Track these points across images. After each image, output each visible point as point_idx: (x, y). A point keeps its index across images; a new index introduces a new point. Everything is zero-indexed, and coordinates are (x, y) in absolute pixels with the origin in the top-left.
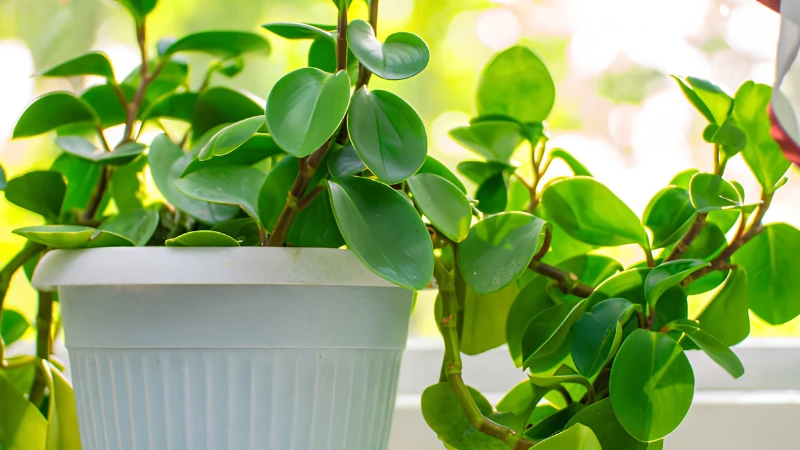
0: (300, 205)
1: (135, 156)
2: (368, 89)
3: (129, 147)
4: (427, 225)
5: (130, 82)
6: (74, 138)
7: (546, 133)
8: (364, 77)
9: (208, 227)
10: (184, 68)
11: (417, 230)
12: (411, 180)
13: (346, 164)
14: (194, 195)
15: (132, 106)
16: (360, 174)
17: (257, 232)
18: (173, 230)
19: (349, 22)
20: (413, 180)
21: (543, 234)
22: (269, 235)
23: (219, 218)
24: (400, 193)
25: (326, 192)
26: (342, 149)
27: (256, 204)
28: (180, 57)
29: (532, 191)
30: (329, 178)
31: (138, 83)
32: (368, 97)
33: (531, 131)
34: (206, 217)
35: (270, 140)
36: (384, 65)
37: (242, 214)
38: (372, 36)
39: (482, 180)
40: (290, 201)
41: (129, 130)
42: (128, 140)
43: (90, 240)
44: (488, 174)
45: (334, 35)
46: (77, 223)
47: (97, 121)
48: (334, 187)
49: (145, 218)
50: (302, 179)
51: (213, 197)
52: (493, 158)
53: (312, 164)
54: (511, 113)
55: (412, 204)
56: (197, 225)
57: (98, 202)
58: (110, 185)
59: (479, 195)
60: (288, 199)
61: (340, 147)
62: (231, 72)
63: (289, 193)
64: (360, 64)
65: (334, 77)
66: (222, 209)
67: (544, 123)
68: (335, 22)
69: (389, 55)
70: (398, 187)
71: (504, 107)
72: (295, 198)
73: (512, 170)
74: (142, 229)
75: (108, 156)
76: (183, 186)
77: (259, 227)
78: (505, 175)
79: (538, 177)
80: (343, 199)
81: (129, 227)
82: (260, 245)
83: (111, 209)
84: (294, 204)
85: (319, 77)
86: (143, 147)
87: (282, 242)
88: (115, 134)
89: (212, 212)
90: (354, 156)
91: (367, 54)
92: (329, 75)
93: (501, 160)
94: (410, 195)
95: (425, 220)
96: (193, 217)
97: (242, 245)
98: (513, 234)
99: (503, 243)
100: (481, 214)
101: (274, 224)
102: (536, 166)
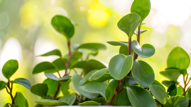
0: (118, 93)
1: (68, 80)
2: (137, 60)
3: (66, 77)
4: (155, 100)
5: (66, 58)
6: (51, 74)
7: (188, 73)
8: (136, 57)
9: (90, 100)
10: (81, 54)
11: (152, 101)
12: (149, 87)
13: (131, 82)
14: (87, 91)
15: (67, 65)
16: (135, 85)
17: (105, 102)
18: (80, 101)
19: (132, 41)
20: (150, 86)
21: (189, 102)
22: (109, 102)
23: (93, 97)
24: (147, 90)
25: (126, 90)
26: (129, 78)
27: (105, 93)
28: (80, 50)
29: (184, 90)
30: (126, 86)
31: (68, 58)
32: (137, 62)
33: (183, 72)
34: (89, 97)
35: (109, 75)
36: (142, 53)
37: (100, 96)
38: (138, 45)
39: (169, 86)
40: (115, 93)
41: (66, 72)
42: (66, 75)
43: (56, 103)
44: (171, 84)
45: (127, 45)
46: (51, 99)
47: (57, 69)
48: (128, 88)
49: (71, 97)
50: (118, 86)
51: (92, 91)
52: (172, 80)
53: (121, 82)
54: (177, 67)
55: (150, 93)
56: (87, 99)
57: (57, 92)
58: (61, 88)
59: (168, 91)
60: (114, 92)
61: (129, 77)
62: (95, 55)
63: (115, 90)
64: (135, 53)
65: (128, 57)
66: (94, 94)
67: (187, 70)
68: (128, 41)
69: (143, 50)
70: (146, 88)
71: (175, 65)
72: (116, 92)
73: (178, 83)
74: (71, 101)
75: (61, 79)
76: (83, 88)
77: (106, 100)
78: (176, 85)
79: (186, 85)
80: (131, 92)
81: (67, 100)
82: (106, 105)
83: (61, 94)
84: (116, 94)
85: (124, 57)
86: (71, 77)
87: (112, 105)
88: (62, 73)
89: (91, 96)
90: (133, 80)
91: (137, 50)
92: (126, 56)
93: (175, 80)
94: (149, 90)
95: (154, 98)
96: (85, 97)
97: (101, 105)
98: (180, 102)
99: (176, 105)
100: (170, 96)
101: (110, 99)
102: (185, 82)
